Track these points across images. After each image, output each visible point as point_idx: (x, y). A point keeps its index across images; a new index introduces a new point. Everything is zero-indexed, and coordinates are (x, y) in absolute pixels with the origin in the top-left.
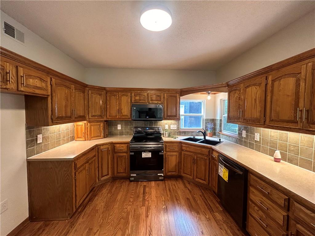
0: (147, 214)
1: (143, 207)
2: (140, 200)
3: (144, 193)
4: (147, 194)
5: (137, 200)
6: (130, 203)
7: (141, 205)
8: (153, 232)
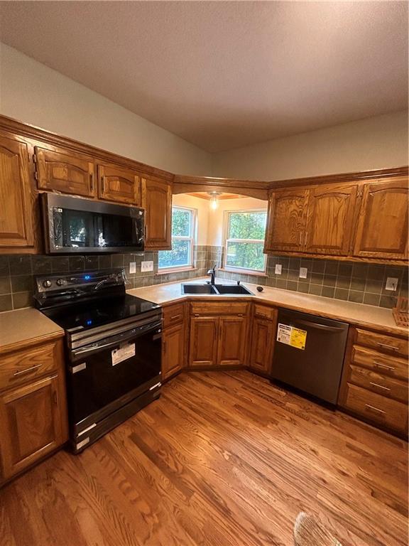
0: (220, 505)
1: (193, 498)
2: (165, 487)
3: (153, 457)
4: (161, 454)
5: (158, 491)
6: (149, 520)
7: (185, 498)
8: (275, 534)
